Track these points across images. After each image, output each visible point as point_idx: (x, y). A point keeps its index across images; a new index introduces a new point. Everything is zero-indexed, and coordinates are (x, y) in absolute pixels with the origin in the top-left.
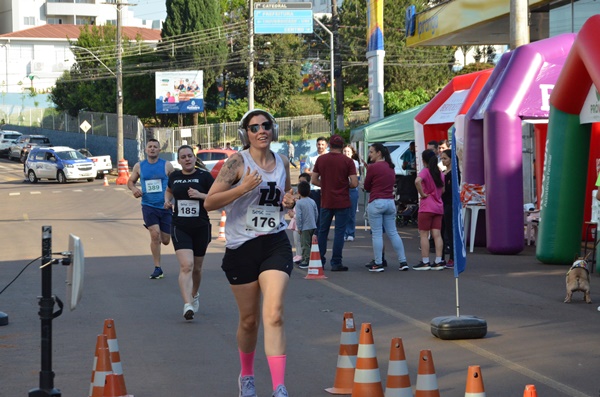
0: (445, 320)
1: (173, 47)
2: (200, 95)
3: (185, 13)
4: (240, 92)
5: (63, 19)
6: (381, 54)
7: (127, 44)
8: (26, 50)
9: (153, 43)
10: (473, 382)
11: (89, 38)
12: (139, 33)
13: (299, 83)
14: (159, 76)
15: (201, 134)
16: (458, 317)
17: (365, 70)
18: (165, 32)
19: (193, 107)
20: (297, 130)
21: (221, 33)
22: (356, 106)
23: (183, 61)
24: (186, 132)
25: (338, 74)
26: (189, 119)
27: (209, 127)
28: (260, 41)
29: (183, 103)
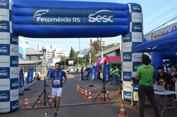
0: (89, 85)
1: (70, 58)
2: (73, 63)
3: (71, 55)
4: (77, 63)
5: (60, 56)
6: (90, 59)
7: (66, 58)
8: (56, 59)
9: (68, 58)
10: (86, 90)
11: (62, 58)
12: (67, 57)
13: (83, 62)
14: (69, 61)
15: (73, 67)
16: (91, 84)
17: (89, 60)
18: (69, 57)
19: (72, 64)
20: (83, 66)
21: (75, 57)
22: (89, 64)
23: (71, 60)
24: (72, 67)
25: (86, 61)
26: (72, 66)
27: (74, 66)
28: (79, 58)
29: (71, 64)
